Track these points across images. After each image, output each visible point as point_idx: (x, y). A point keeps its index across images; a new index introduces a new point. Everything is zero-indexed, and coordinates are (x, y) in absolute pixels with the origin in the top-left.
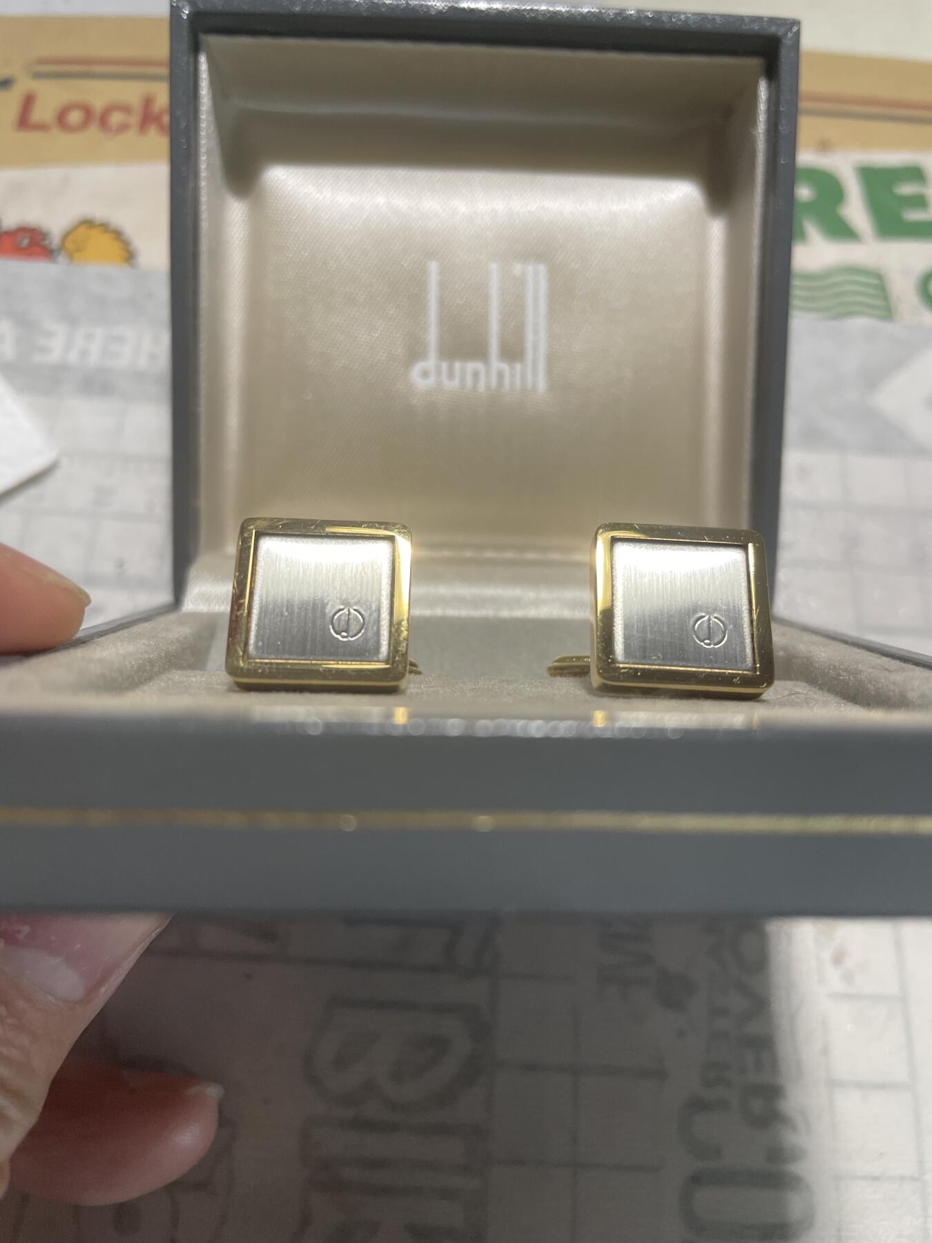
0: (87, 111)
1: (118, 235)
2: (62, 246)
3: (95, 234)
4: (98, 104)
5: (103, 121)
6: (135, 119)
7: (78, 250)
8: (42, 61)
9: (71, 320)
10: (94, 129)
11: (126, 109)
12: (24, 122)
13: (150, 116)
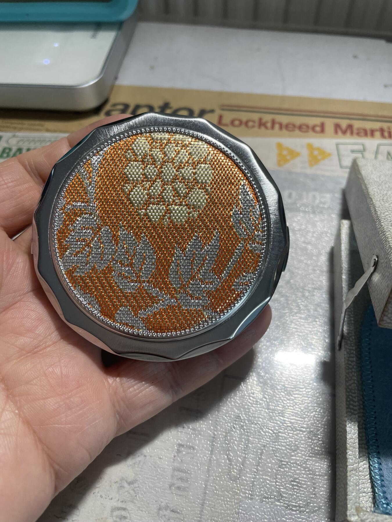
0: (241, 122)
4: (244, 119)
5: (246, 124)
6: (257, 124)
8: (223, 106)
10: (243, 127)
11: (254, 121)
12: (220, 123)
13: (261, 124)
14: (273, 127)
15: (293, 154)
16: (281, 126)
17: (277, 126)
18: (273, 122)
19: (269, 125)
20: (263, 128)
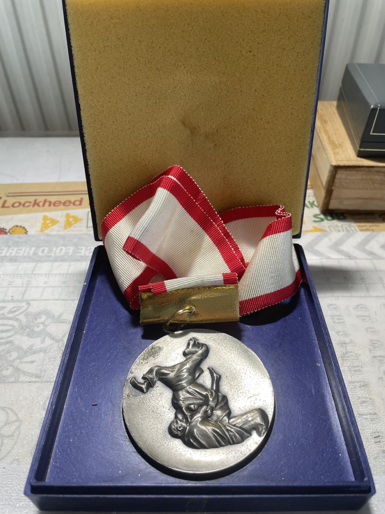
0: (20, 203)
1: (24, 228)
2: (9, 232)
3: (18, 228)
4: (23, 202)
5: (24, 205)
6: (32, 204)
7: (13, 232)
8: (9, 193)
9: (9, 247)
10: (21, 207)
11: (30, 202)
12: (3, 206)
13: (36, 203)
14: (44, 205)
15: (54, 222)
16: (50, 203)
17: (47, 204)
18: (45, 201)
19: (41, 204)
20: (36, 206)
